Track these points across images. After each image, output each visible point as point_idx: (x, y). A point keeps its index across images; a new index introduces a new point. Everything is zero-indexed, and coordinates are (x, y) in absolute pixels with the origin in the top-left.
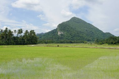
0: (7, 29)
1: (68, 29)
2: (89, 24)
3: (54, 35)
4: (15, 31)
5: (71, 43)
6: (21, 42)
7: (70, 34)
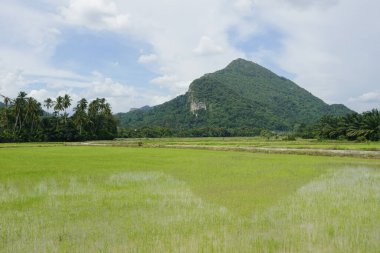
0: (23, 94)
1: (221, 94)
2: (283, 79)
3: (179, 112)
4: (49, 101)
5: (227, 134)
6: (64, 133)
7: (227, 110)
